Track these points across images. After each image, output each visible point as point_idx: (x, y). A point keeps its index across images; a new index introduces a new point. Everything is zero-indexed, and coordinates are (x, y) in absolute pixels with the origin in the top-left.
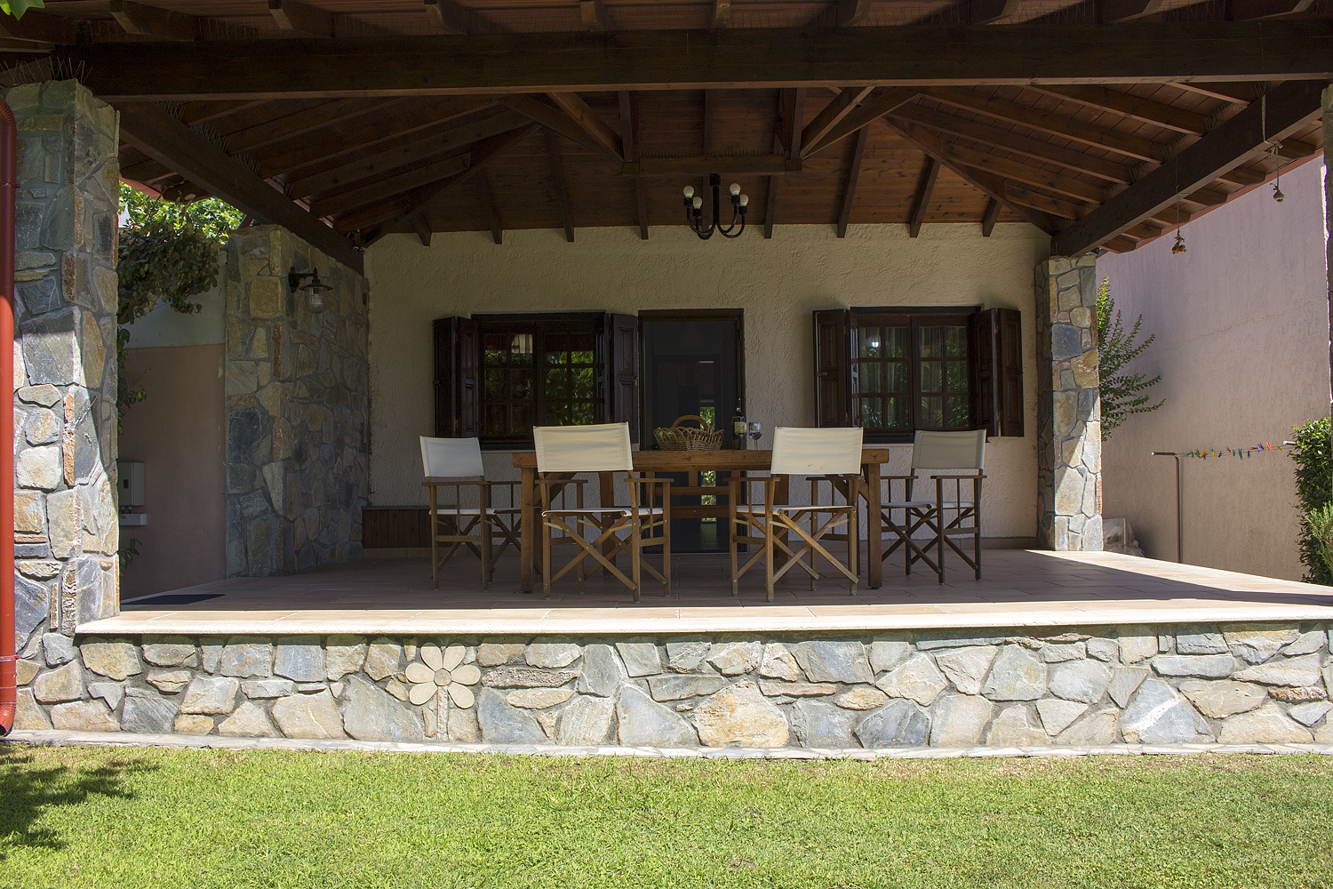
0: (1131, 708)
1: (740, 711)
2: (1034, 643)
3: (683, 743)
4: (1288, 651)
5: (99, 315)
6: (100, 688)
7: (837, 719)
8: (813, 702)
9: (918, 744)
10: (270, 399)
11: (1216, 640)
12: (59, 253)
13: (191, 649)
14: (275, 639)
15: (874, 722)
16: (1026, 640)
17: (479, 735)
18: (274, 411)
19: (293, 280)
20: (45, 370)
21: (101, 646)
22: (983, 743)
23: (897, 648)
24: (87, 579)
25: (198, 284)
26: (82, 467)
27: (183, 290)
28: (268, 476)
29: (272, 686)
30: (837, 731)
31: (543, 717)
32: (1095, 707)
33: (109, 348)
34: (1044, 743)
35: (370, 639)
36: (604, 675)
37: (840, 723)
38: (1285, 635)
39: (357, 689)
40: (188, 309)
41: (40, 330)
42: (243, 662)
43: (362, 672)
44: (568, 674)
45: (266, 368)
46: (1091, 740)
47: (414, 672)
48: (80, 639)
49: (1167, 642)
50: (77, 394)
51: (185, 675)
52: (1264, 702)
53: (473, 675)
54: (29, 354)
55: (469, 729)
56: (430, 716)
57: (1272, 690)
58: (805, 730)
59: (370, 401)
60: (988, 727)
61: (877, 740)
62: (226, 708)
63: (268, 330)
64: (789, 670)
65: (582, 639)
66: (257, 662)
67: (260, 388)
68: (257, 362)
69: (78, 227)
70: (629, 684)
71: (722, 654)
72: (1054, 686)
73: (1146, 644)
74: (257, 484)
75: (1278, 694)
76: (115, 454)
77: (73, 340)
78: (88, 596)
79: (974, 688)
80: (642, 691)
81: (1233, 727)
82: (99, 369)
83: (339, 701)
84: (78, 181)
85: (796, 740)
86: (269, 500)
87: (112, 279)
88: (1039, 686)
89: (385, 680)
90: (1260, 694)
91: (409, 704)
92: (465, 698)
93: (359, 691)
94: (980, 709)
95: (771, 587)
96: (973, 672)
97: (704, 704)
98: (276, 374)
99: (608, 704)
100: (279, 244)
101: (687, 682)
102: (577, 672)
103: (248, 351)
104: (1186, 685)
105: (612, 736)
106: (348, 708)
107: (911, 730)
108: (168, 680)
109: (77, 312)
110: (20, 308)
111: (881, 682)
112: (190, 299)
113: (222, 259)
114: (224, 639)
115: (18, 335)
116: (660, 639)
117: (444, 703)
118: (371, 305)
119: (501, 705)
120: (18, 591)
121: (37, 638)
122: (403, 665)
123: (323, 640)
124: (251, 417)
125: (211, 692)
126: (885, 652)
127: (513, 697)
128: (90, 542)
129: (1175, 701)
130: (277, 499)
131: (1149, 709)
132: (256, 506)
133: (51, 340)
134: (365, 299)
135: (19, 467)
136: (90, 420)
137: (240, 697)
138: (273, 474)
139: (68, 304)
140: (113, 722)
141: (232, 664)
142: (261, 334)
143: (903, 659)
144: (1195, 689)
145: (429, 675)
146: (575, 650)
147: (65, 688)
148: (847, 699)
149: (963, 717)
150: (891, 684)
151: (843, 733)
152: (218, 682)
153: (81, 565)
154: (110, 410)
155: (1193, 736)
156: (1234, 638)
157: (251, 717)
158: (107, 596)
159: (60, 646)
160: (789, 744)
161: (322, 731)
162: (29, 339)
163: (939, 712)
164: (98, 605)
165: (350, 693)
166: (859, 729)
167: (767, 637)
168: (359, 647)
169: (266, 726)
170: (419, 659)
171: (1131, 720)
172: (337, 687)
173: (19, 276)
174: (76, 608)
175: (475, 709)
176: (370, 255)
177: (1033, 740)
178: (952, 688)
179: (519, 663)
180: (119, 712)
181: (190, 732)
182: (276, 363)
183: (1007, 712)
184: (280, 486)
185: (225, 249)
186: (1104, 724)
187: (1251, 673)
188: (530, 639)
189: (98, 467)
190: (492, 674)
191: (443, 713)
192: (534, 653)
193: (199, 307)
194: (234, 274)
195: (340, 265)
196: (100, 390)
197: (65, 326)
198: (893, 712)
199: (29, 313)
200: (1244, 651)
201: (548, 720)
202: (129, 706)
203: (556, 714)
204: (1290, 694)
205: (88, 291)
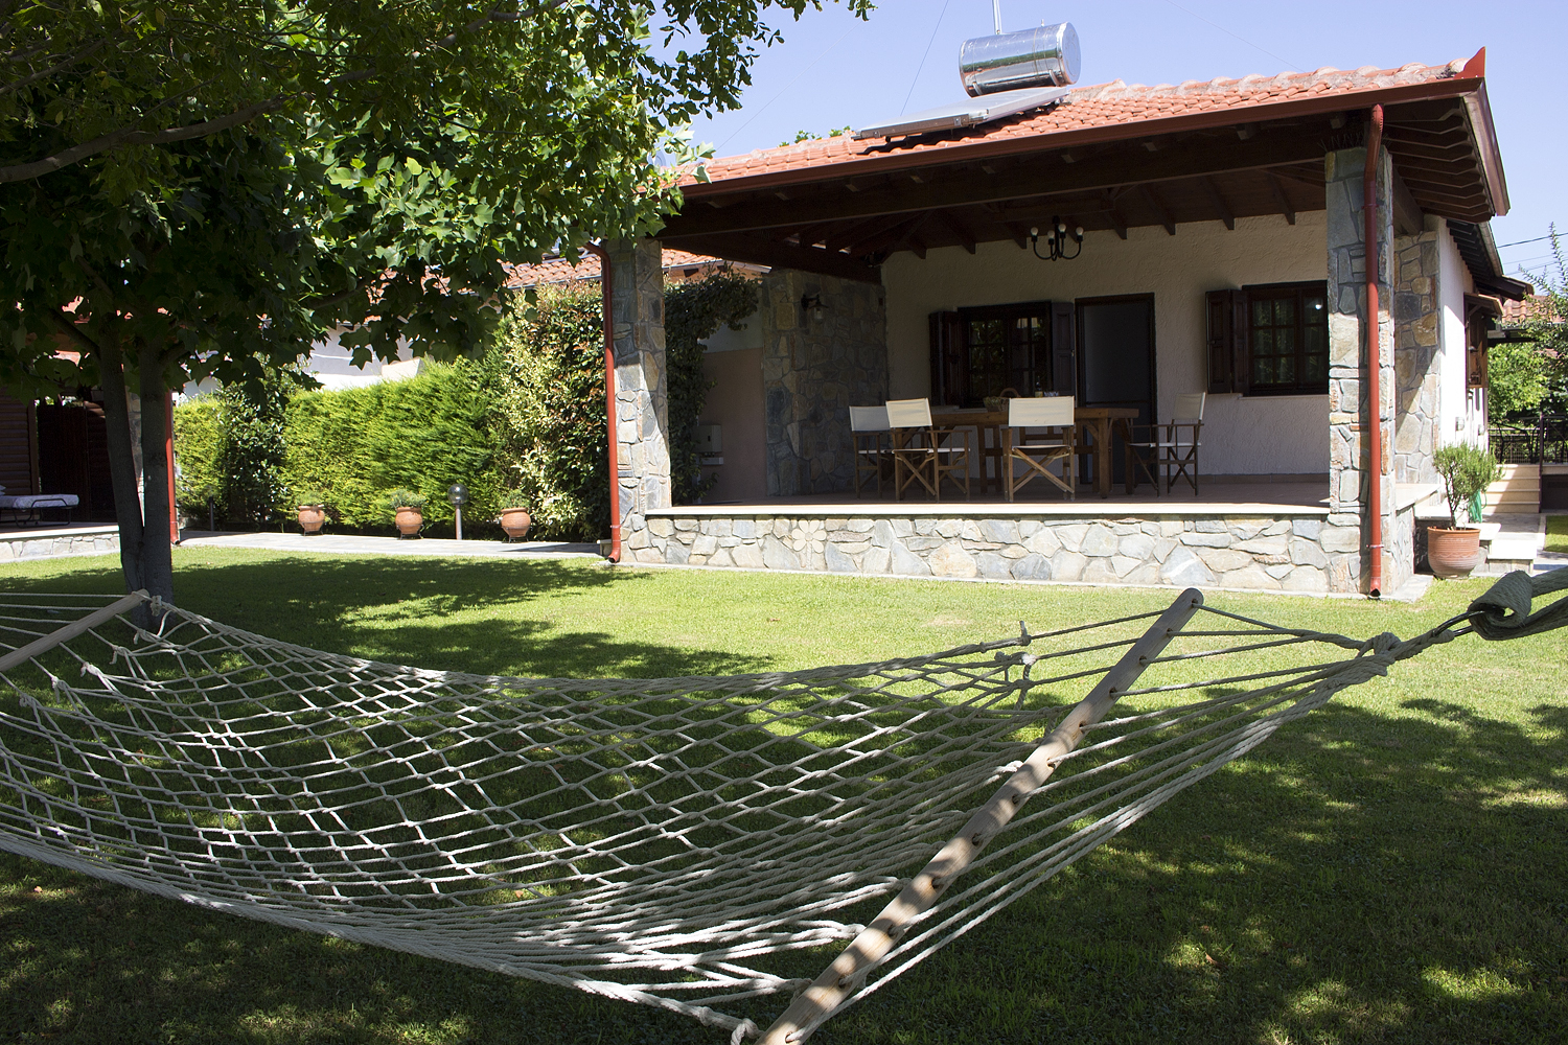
0: (1167, 564)
1: (951, 556)
2: (1110, 523)
3: (923, 573)
4: (1266, 532)
5: (654, 353)
6: (656, 542)
7: (1001, 563)
8: (989, 553)
9: (1045, 579)
10: (790, 383)
11: (1220, 524)
12: (631, 324)
13: (695, 521)
14: (733, 517)
15: (1021, 566)
16: (1105, 521)
17: (826, 568)
18: (793, 390)
19: (805, 303)
20: (629, 383)
21: (656, 520)
22: (1081, 580)
23: (1033, 524)
24: (651, 488)
25: (743, 312)
26: (647, 431)
27: (734, 316)
28: (790, 432)
29: (731, 541)
30: (1002, 570)
31: (856, 557)
32: (1146, 562)
33: (661, 369)
34: (1116, 582)
35: (775, 516)
36: (884, 536)
37: (1004, 569)
38: (1264, 522)
39: (771, 541)
40: (738, 328)
41: (625, 364)
42: (719, 529)
43: (772, 534)
44: (867, 535)
45: (787, 362)
46: (1142, 581)
47: (796, 534)
48: (648, 517)
49: (1189, 524)
50: (643, 395)
51: (693, 535)
52: (1250, 563)
53: (823, 535)
54: (621, 374)
55: (822, 564)
56: (803, 556)
57: (1255, 556)
58: (984, 569)
59: (888, 375)
60: (1083, 570)
61: (1022, 575)
62: (711, 552)
63: (787, 339)
64: (976, 536)
65: (874, 517)
66: (725, 529)
67: (784, 375)
68: (782, 358)
69: (640, 310)
70: (897, 542)
71: (942, 525)
72: (1122, 549)
73: (1178, 525)
74: (784, 437)
75: (1257, 558)
76: (667, 424)
77: (640, 367)
78: (651, 497)
79: (1075, 548)
80: (903, 545)
81: (1229, 578)
82: (655, 381)
83: (762, 549)
84: (638, 286)
85: (980, 574)
86: (791, 447)
87: (662, 332)
88: (1112, 549)
89: (782, 538)
90: (1249, 558)
91: (793, 550)
92: (819, 547)
93: (771, 543)
94: (1081, 560)
95: (1011, 494)
96: (1075, 539)
97: (934, 553)
98: (793, 366)
99: (886, 551)
100: (793, 282)
101: (925, 541)
102: (871, 535)
103: (776, 352)
104: (1202, 551)
105: (889, 569)
106: (764, 552)
107: (1040, 571)
108: (685, 538)
109: (641, 353)
110: (616, 353)
111: (1025, 543)
112: (741, 321)
113: (760, 293)
114: (710, 517)
115: (616, 367)
116: (912, 517)
117: (809, 550)
118: (887, 305)
119: (835, 551)
120: (620, 493)
121: (629, 517)
122: (790, 531)
123: (754, 517)
124: (779, 394)
125: (704, 544)
126: (1028, 526)
127: (842, 547)
128: (652, 469)
129: (1195, 560)
130: (796, 446)
131: (1178, 564)
132: (783, 451)
133: (631, 368)
134: (881, 302)
135: (619, 432)
136: (651, 407)
137: (717, 546)
138: (793, 430)
139: (637, 349)
140: (662, 559)
141: (713, 530)
142: (784, 340)
143: (1036, 531)
144: (1207, 553)
145: (803, 535)
146: (870, 522)
147: (641, 541)
148: (1007, 552)
149: (1068, 566)
150: (1030, 544)
151: (1005, 571)
152: (707, 538)
153: (648, 481)
154: (663, 401)
155: (1205, 582)
156: (1231, 523)
157: (722, 556)
158: (663, 497)
159: (639, 521)
160: (976, 576)
161: (754, 564)
162: (620, 368)
163: (1056, 561)
164: (658, 501)
165: (767, 544)
166: (1013, 570)
167: (966, 517)
168: (771, 521)
169: (729, 562)
170: (798, 527)
171: (1167, 570)
172: (761, 541)
173: (615, 336)
174: (645, 502)
175: (824, 553)
176: (885, 269)
177: (1109, 579)
178: (1064, 548)
179: (843, 529)
180: (664, 553)
181: (696, 564)
182: (793, 359)
183: (1094, 563)
184: (797, 438)
185: (761, 286)
186: (1151, 572)
187: (1243, 545)
188: (850, 517)
189: (657, 431)
190: (832, 535)
191: (809, 555)
192: (852, 524)
193: (746, 326)
194: (767, 303)
195: (853, 283)
196: (656, 391)
197: (636, 361)
198: (1031, 560)
199: (620, 355)
200: (1238, 532)
201: (858, 560)
202: (669, 551)
203: (862, 556)
204: (1266, 559)
205: (647, 341)
